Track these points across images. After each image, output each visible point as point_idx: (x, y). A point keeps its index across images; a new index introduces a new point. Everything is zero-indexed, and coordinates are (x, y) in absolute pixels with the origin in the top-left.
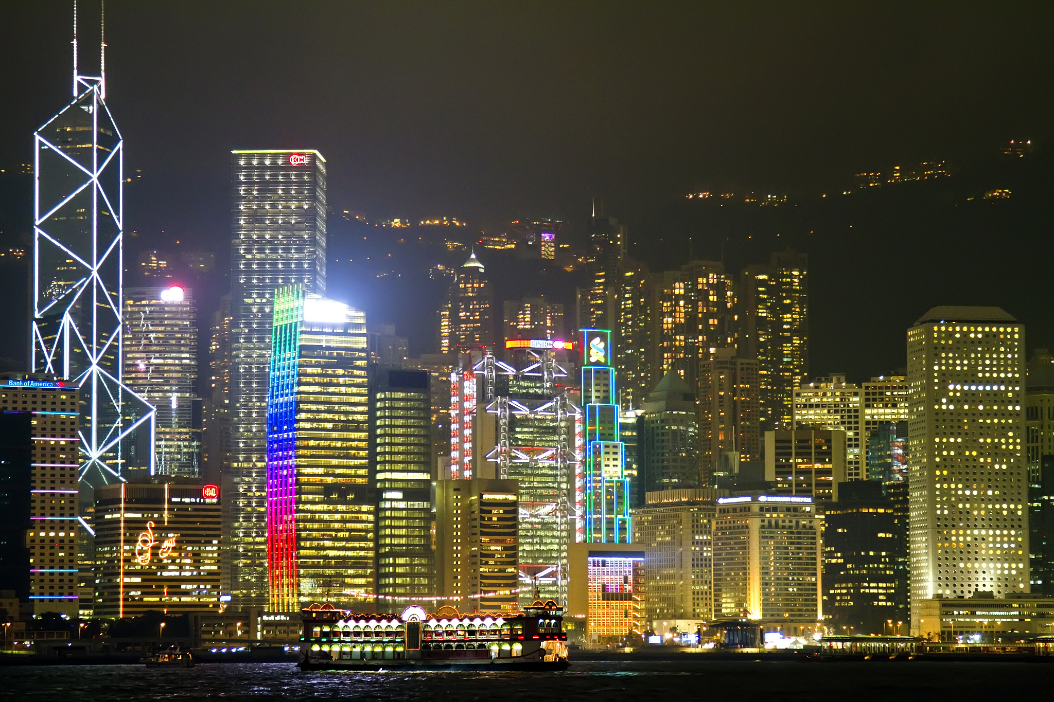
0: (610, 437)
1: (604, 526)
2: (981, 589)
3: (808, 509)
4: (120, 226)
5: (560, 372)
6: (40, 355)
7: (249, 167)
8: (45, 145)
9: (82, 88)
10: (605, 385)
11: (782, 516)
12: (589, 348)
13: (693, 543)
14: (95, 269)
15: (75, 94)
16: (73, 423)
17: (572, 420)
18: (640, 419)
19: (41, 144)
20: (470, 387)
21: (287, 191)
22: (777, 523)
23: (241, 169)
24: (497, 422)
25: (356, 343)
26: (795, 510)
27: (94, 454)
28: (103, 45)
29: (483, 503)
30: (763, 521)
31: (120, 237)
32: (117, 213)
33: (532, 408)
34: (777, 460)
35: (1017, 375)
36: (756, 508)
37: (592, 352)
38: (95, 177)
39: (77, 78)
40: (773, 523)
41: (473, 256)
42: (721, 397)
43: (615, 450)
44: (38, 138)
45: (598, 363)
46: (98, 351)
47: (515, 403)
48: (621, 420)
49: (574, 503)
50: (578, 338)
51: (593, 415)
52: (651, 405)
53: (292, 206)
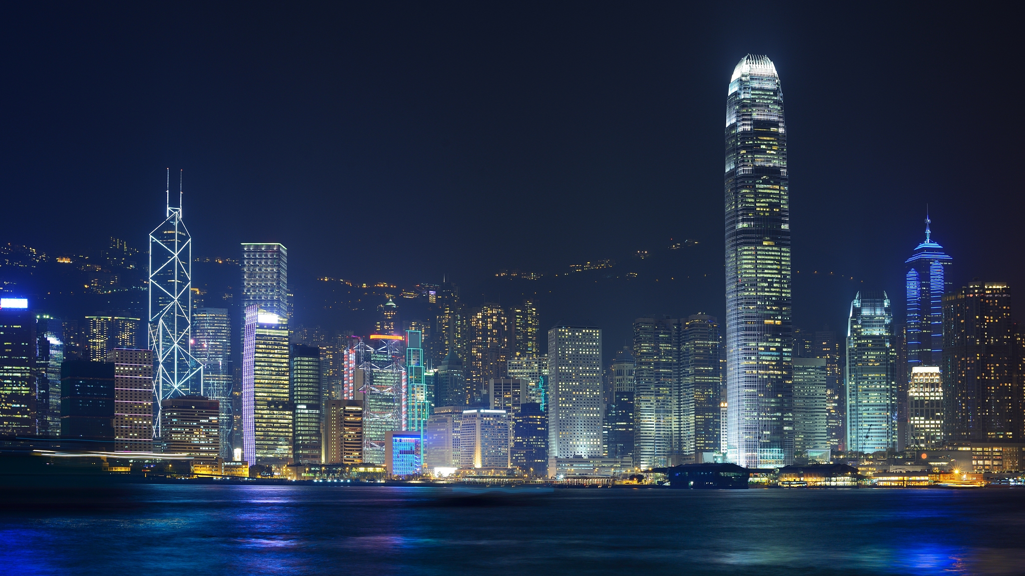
0: (420, 382)
1: (416, 424)
2: (577, 454)
3: (504, 416)
4: (190, 279)
5: (396, 350)
6: (151, 339)
7: (249, 251)
8: (154, 240)
9: (170, 214)
11: (492, 419)
12: (410, 339)
13: (453, 432)
14: (176, 299)
15: (167, 216)
16: (150, 370)
17: (401, 373)
18: (436, 373)
19: (152, 239)
20: (352, 357)
21: (266, 263)
22: (489, 423)
23: (245, 252)
24: (364, 374)
25: (283, 333)
26: (498, 416)
27: (176, 386)
28: (181, 192)
29: (345, 411)
30: (482, 421)
31: (190, 283)
32: (188, 272)
33: (381, 367)
34: (495, 393)
35: (598, 353)
36: (479, 416)
38: (176, 255)
39: (168, 209)
40: (487, 423)
41: (391, 300)
42: (491, 365)
43: (422, 388)
44: (151, 236)
45: (414, 346)
46: (178, 338)
47: (372, 364)
48: (425, 374)
49: (401, 413)
51: (411, 371)
52: (441, 367)
53: (269, 269)
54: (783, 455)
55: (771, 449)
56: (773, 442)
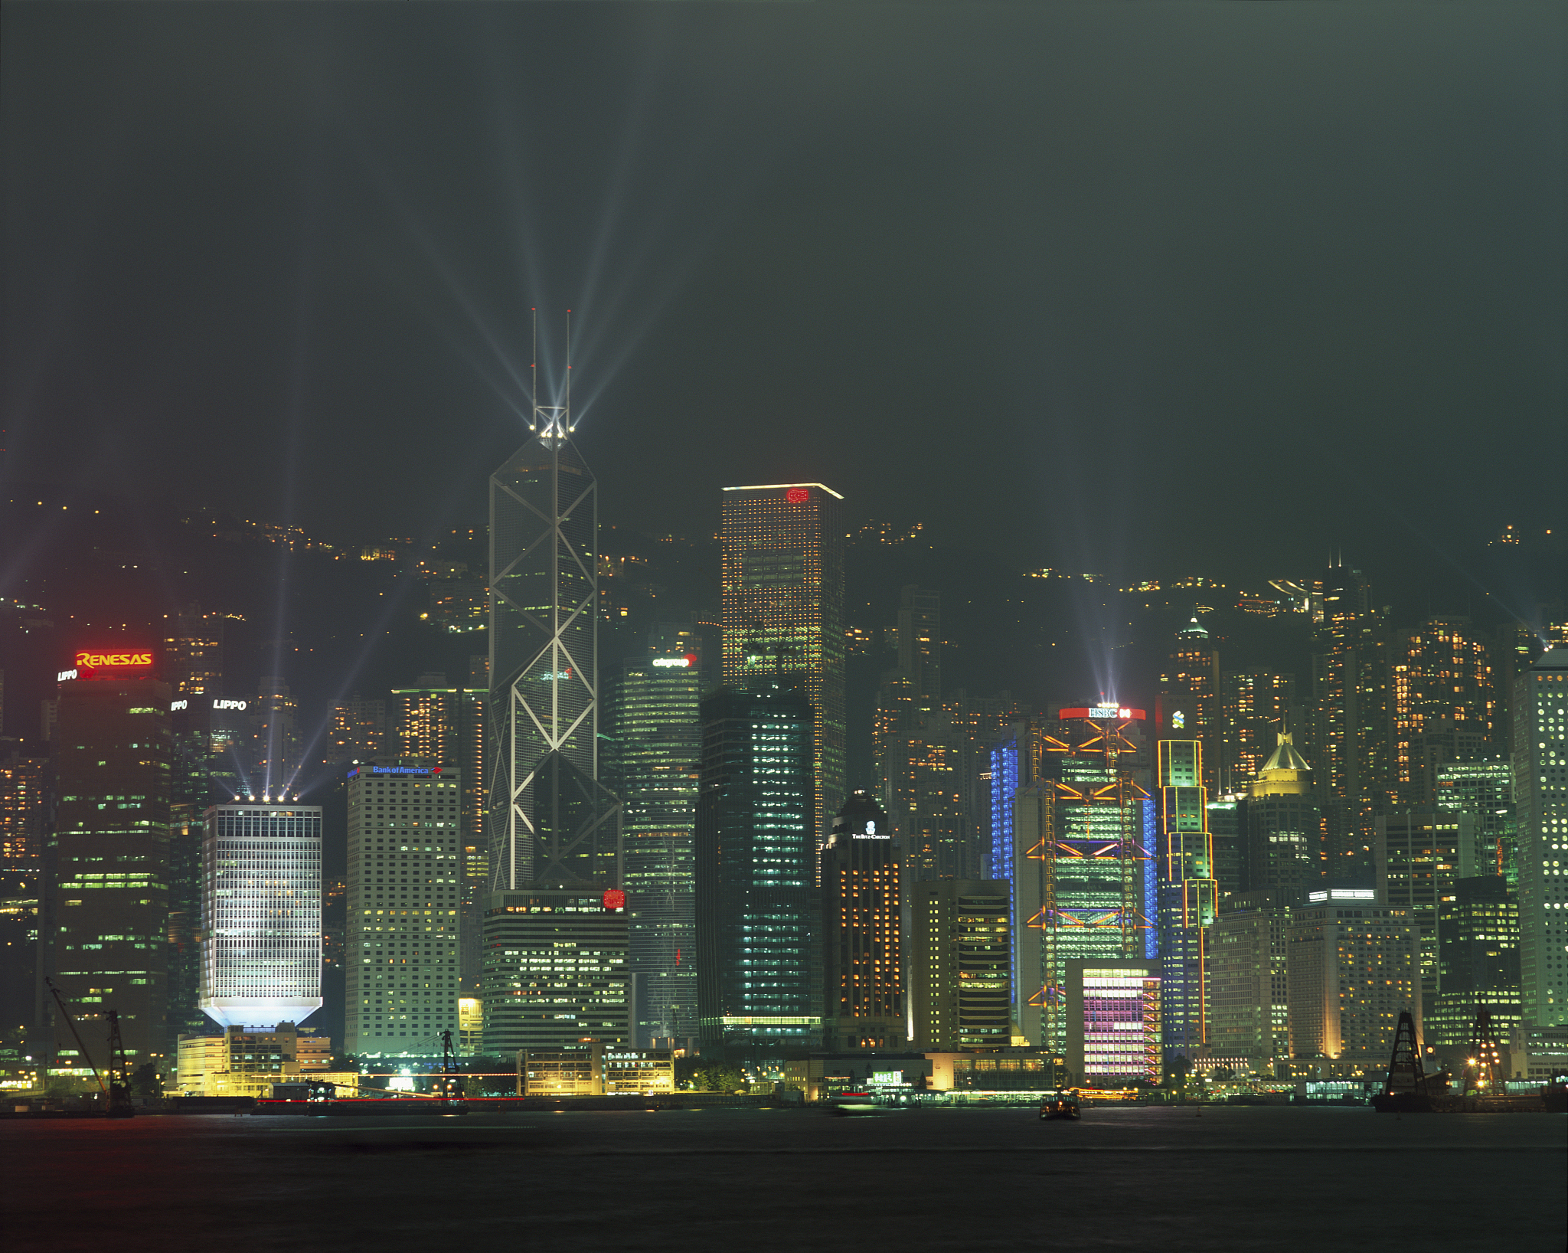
0: (1192, 826)
4: (594, 583)
5: (1128, 747)
8: (501, 490)
10: (1187, 761)
14: (556, 634)
17: (1138, 806)
18: (1240, 803)
24: (1041, 811)
27: (555, 858)
29: (962, 910)
31: (594, 593)
34: (1390, 852)
38: (555, 524)
43: (1199, 843)
44: (493, 481)
45: (1180, 736)
46: (561, 733)
51: (1171, 801)
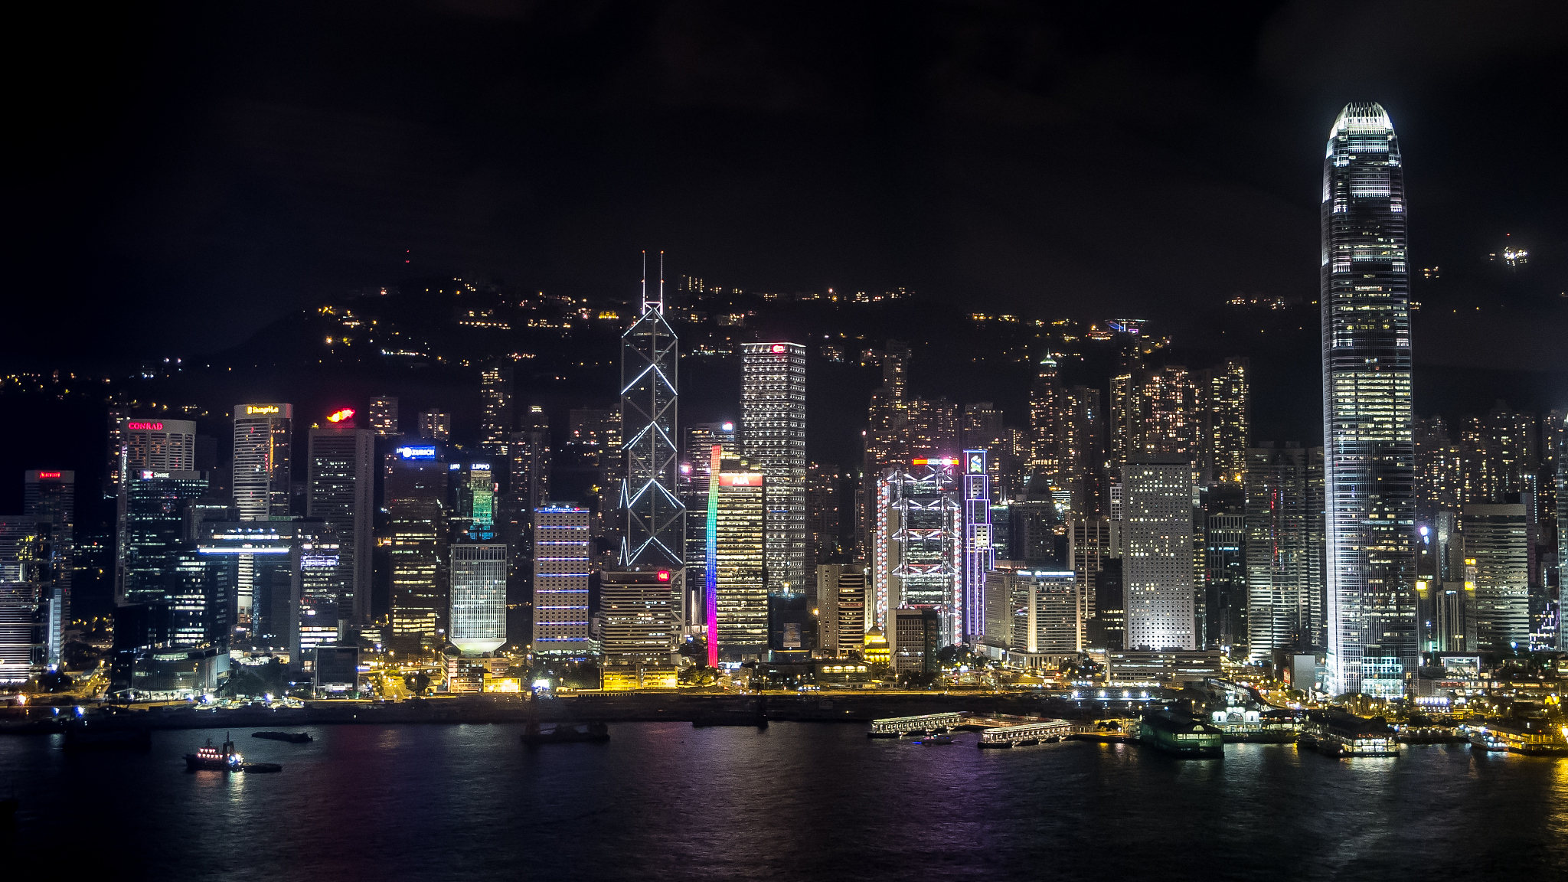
0: (982, 520)
3: (1071, 579)
4: (675, 392)
5: (949, 479)
7: (750, 355)
8: (627, 344)
9: (647, 310)
10: (980, 487)
11: (1052, 585)
12: (970, 463)
15: (644, 313)
16: (585, 533)
17: (952, 511)
19: (624, 344)
20: (886, 491)
21: (772, 368)
22: (1048, 589)
23: (746, 355)
24: (900, 515)
26: (1062, 580)
28: (662, 281)
29: (841, 581)
30: (1038, 588)
31: (676, 398)
33: (925, 504)
36: (1034, 580)
37: (973, 465)
38: (654, 363)
39: (644, 304)
40: (1046, 589)
45: (977, 473)
47: (911, 501)
48: (994, 508)
49: (953, 565)
50: (962, 459)
51: (970, 507)
52: (1019, 497)
53: (776, 377)
54: (1400, 666)
55: (1382, 658)
56: (1384, 647)
